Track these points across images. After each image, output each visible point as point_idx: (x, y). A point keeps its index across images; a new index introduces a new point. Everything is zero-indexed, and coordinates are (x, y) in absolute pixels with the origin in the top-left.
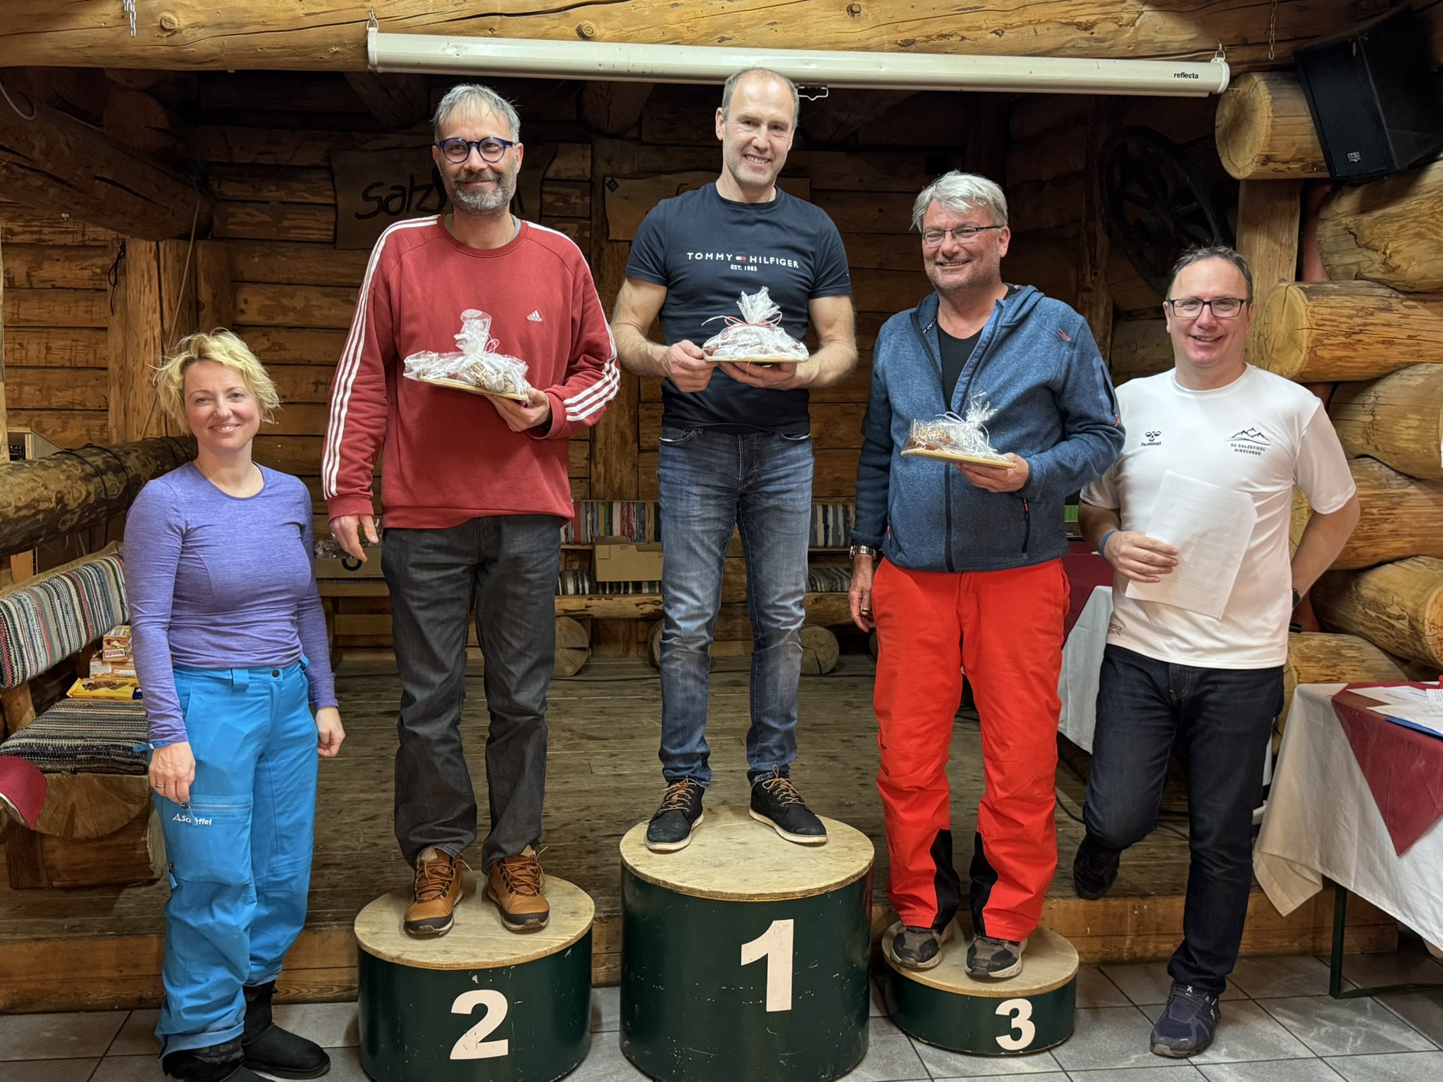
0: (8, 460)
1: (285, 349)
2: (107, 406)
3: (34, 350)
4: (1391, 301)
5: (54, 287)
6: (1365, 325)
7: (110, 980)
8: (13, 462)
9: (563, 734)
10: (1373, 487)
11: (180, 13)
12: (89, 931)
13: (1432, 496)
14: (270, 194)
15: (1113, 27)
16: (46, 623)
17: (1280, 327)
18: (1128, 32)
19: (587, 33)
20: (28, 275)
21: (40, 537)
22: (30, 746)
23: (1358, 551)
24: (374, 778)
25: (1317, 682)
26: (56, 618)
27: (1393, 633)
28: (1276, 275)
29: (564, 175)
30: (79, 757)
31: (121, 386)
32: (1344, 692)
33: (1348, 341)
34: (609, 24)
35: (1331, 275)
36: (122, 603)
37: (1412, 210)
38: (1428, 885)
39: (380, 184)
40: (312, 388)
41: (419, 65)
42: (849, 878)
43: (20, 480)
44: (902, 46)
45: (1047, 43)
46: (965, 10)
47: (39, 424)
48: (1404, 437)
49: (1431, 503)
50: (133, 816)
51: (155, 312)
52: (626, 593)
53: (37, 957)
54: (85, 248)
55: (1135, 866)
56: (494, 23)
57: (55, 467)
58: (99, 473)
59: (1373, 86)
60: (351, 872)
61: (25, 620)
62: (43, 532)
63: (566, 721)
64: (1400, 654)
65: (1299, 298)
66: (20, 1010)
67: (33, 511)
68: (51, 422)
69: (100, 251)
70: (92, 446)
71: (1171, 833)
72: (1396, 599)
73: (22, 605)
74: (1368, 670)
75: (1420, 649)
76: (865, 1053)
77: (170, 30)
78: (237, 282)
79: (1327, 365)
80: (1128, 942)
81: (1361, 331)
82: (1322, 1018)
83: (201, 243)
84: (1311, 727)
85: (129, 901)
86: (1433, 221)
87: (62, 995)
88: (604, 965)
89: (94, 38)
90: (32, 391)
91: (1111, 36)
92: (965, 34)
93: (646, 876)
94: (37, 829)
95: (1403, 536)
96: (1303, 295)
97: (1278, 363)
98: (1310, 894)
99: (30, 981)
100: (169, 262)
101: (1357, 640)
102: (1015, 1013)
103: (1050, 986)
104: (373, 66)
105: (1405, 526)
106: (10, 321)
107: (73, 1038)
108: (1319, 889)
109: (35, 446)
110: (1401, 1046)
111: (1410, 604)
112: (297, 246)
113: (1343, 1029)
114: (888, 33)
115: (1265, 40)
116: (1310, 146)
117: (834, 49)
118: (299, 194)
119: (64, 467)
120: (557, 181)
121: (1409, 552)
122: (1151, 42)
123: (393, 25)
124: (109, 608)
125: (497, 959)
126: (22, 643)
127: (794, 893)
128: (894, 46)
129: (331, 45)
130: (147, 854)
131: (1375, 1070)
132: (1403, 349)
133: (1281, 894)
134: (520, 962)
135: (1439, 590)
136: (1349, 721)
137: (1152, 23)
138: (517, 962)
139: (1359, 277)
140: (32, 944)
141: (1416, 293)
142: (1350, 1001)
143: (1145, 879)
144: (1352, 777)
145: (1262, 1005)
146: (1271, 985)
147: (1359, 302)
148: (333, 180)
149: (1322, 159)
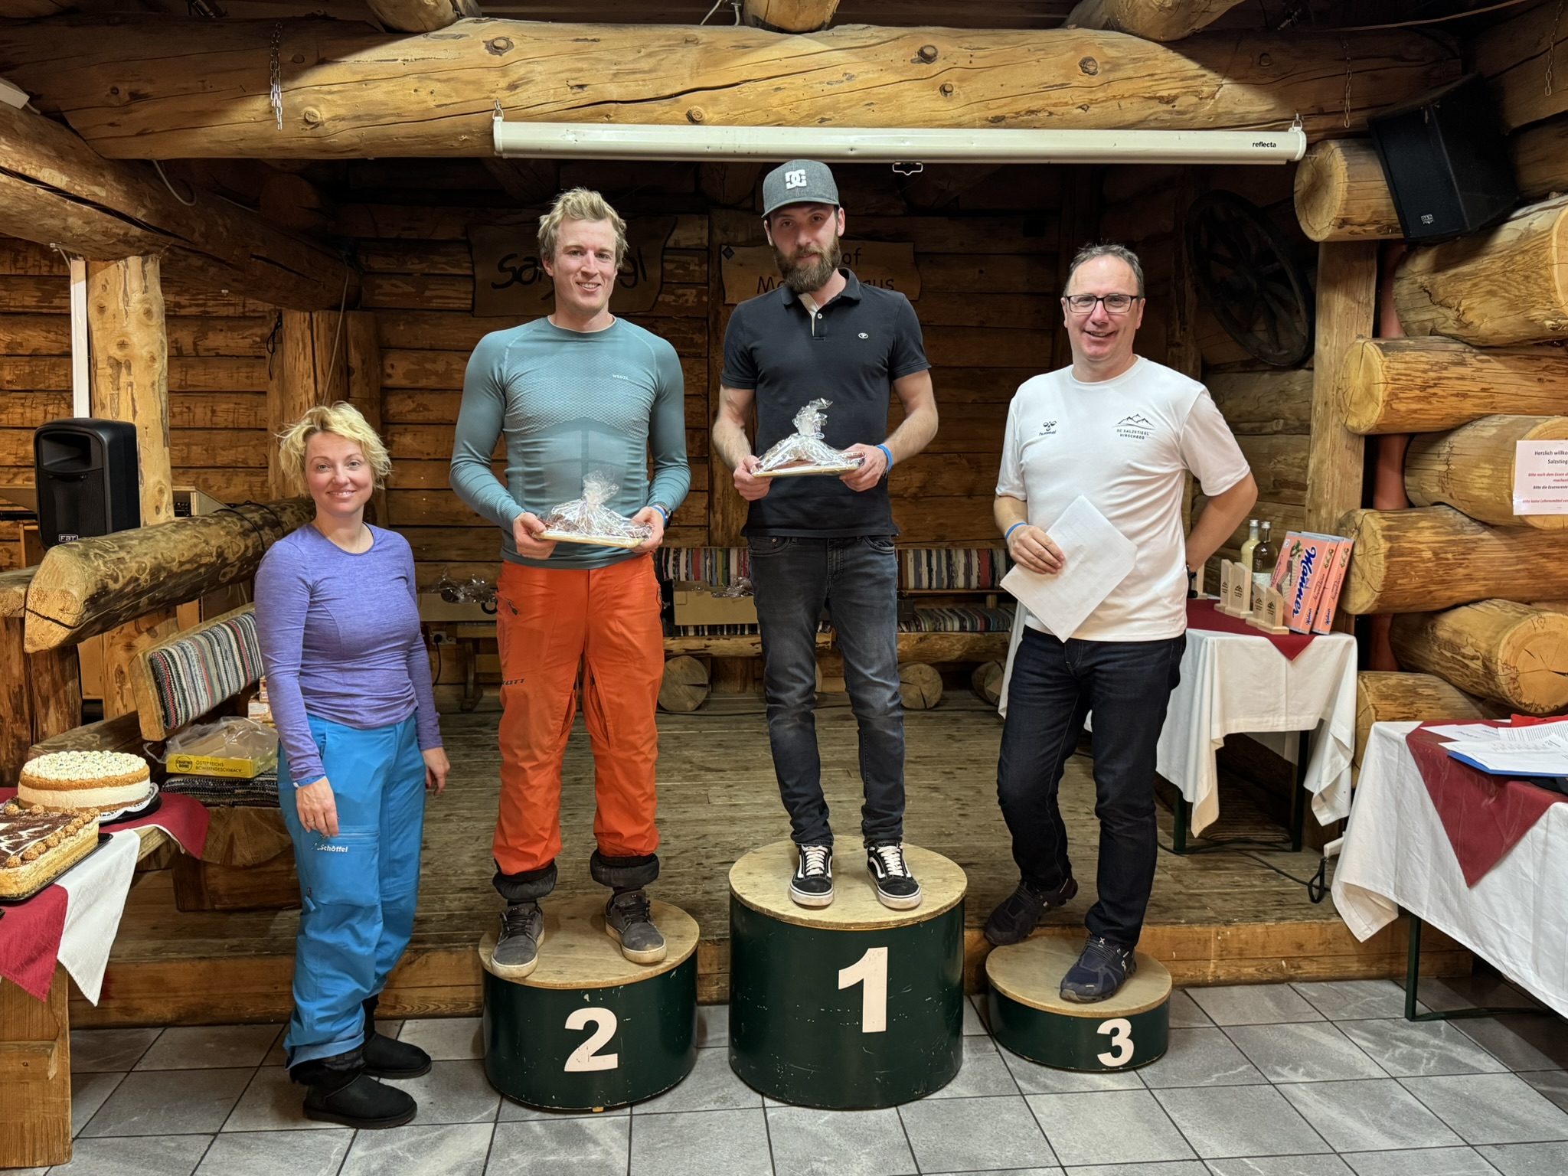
0: (174, 517)
1: (428, 410)
2: (267, 463)
3: (201, 414)
4: (1464, 355)
5: (218, 355)
6: (1439, 378)
7: (267, 996)
8: (179, 519)
9: (684, 766)
10: (1448, 534)
11: (322, 108)
12: (247, 950)
13: (1505, 542)
14: (413, 267)
15: (1194, 100)
16: (207, 669)
17: (1357, 381)
18: (1208, 104)
19: (696, 117)
20: (195, 344)
21: (203, 589)
23: (1434, 594)
25: (1393, 719)
26: (216, 664)
27: (1468, 673)
28: (1354, 332)
30: (237, 791)
32: (1418, 730)
33: (1423, 394)
34: (717, 109)
35: (1407, 332)
37: (1485, 269)
38: (1496, 915)
39: (516, 255)
41: (541, 151)
42: (941, 909)
43: (183, 537)
44: (992, 122)
45: (1131, 117)
46: (1052, 87)
47: (205, 481)
48: (1477, 485)
49: (1504, 548)
51: (309, 377)
52: (742, 633)
53: (200, 975)
54: (245, 319)
55: (1220, 894)
56: (610, 110)
57: (216, 524)
58: (256, 528)
59: (1445, 151)
61: (187, 666)
62: (205, 584)
63: (686, 753)
64: (1474, 691)
65: (1375, 354)
66: (185, 1023)
67: (195, 565)
68: (216, 479)
69: (259, 322)
70: (251, 503)
71: (1255, 862)
72: (1470, 640)
73: (185, 653)
74: (1443, 708)
75: (1494, 688)
76: (958, 1071)
77: (312, 123)
78: (383, 348)
79: (1402, 417)
80: (1212, 965)
81: (1435, 385)
82: (1397, 1039)
83: (350, 313)
84: (1386, 762)
85: (284, 921)
86: (1504, 279)
87: (223, 1009)
88: (717, 984)
89: (245, 132)
90: (199, 451)
91: (1191, 109)
92: (1052, 109)
93: (751, 904)
94: (198, 857)
95: (1477, 580)
96: (1380, 351)
97: (1355, 415)
98: (1386, 921)
99: (194, 996)
100: (322, 332)
101: (1433, 679)
102: (1115, 1032)
103: (1147, 1006)
104: (499, 152)
105: (1480, 571)
106: (180, 386)
108: (1395, 916)
109: (200, 504)
110: (1473, 1068)
111: (1483, 645)
112: (438, 314)
113: (1417, 1050)
114: (979, 110)
115: (1340, 109)
116: (1385, 209)
117: (927, 126)
118: (440, 266)
119: (224, 523)
120: (678, 250)
121: (1484, 595)
122: (1231, 113)
123: (516, 115)
125: (606, 979)
126: (185, 687)
127: (888, 922)
128: (985, 122)
129: (462, 133)
131: (1447, 1091)
132: (1478, 401)
133: (1359, 921)
134: (628, 982)
135: (1512, 631)
136: (1422, 758)
137: (1232, 95)
138: (625, 982)
139: (1433, 332)
140: (196, 963)
141: (1489, 347)
142: (1424, 1024)
143: (1229, 906)
144: (1425, 812)
145: (1339, 1027)
146: (1349, 1008)
147: (1434, 357)
148: (470, 253)
149: (1397, 221)
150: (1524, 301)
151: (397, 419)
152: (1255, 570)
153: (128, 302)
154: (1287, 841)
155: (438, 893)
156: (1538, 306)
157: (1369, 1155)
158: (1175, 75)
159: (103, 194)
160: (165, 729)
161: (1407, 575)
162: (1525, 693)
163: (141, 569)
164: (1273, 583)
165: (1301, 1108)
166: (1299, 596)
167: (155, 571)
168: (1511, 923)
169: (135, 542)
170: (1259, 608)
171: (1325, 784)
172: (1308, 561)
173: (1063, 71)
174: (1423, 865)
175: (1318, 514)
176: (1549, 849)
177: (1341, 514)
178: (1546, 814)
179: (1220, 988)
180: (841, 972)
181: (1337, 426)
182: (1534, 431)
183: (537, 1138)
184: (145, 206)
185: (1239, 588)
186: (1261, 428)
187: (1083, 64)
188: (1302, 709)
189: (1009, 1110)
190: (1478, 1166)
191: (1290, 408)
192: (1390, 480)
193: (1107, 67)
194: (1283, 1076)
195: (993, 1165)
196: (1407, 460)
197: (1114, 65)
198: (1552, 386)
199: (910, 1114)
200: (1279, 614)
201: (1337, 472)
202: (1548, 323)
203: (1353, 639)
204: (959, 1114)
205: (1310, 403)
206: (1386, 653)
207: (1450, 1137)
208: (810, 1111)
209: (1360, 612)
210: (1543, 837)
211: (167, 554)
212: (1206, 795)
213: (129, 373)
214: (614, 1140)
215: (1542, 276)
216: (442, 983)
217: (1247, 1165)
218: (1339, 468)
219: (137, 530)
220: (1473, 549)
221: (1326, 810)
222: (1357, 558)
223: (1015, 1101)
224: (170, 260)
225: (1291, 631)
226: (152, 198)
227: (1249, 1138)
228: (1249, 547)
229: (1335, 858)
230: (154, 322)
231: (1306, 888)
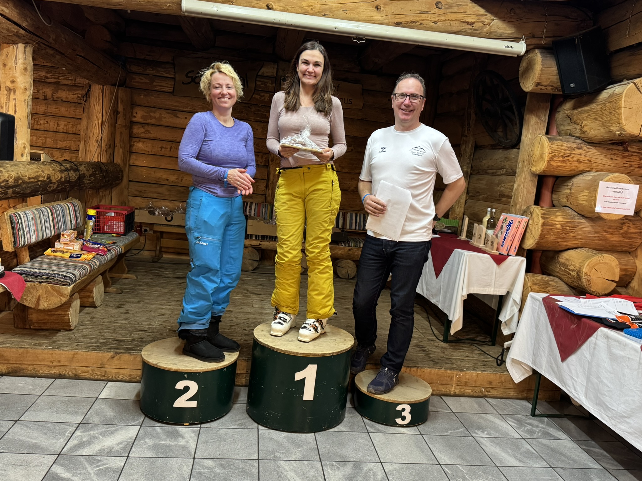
0: (29, 160)
1: (150, 133)
2: (79, 149)
3: (52, 125)
4: (582, 145)
5: (62, 101)
6: (571, 154)
7: (48, 366)
8: (32, 161)
9: (244, 291)
10: (568, 218)
12: (41, 346)
13: (591, 224)
14: (149, 72)
15: (481, 25)
16: (36, 224)
17: (537, 152)
18: (487, 28)
19: (270, 7)
20: (52, 95)
21: (39, 191)
22: (24, 271)
23: (559, 243)
24: (166, 301)
25: (538, 292)
26: (41, 223)
27: (570, 277)
28: (538, 132)
29: (265, 74)
30: (43, 277)
31: (85, 141)
32: (547, 297)
33: (563, 159)
34: (280, 4)
35: (559, 134)
36: (71, 221)
37: (593, 109)
38: (572, 374)
39: (193, 71)
40: (160, 149)
41: (201, 14)
42: (342, 351)
43: (32, 168)
44: (396, 24)
45: (455, 29)
46: (422, 12)
47: (52, 154)
48: (582, 199)
49: (590, 227)
50: (63, 302)
51: (100, 113)
53: (20, 354)
54: (74, 87)
55: (460, 359)
57: (49, 165)
58: (67, 170)
59: (582, 57)
60: (150, 334)
61: (27, 221)
62: (41, 189)
63: (246, 286)
64: (572, 286)
65: (546, 141)
66: (11, 375)
67: (36, 180)
68: (57, 154)
69: (81, 88)
70: (67, 160)
71: (476, 348)
72: (573, 263)
73: (26, 215)
74: (559, 291)
75: (580, 283)
76: (342, 420)
78: (133, 105)
79: (554, 168)
80: (453, 388)
81: (569, 156)
82: (526, 423)
83: (120, 88)
84: (533, 310)
86: (601, 113)
87: (29, 370)
88: (245, 378)
91: (480, 28)
92: (422, 22)
93: (261, 342)
94: (24, 304)
95: (578, 239)
96: (548, 140)
97: (535, 166)
98: (527, 375)
99: (16, 364)
100: (107, 94)
101: (556, 279)
102: (404, 410)
103: (418, 400)
104: (184, 12)
105: (579, 235)
106: (44, 113)
107: (30, 387)
108: (531, 373)
109: (45, 158)
110: (556, 437)
111: (578, 265)
112: (158, 93)
113: (534, 428)
114: (391, 19)
115: (541, 36)
116: (556, 80)
117: (369, 23)
118: (161, 72)
119: (53, 165)
120: (263, 76)
121: (580, 245)
122: (496, 32)
124: (65, 222)
125: (195, 369)
126: (25, 230)
127: (318, 354)
128: (393, 24)
129: (167, 3)
130: (69, 319)
131: (545, 445)
132: (585, 165)
133: (516, 374)
134: (205, 371)
135: (590, 260)
136: (548, 308)
137: (497, 25)
138: (203, 371)
139: (570, 135)
140: (18, 349)
141: (592, 143)
142: (538, 418)
143: (463, 364)
144: (547, 330)
145: (503, 417)
146: (508, 409)
147: (569, 144)
148: (174, 68)
149: (560, 86)
150: (609, 123)
151: (136, 136)
152: (487, 228)
153: (17, 63)
154: (489, 342)
155: (130, 331)
156: (614, 125)
157: (510, 468)
158: (474, 13)
159: (7, 11)
160: (14, 247)
161: (549, 234)
162: (593, 286)
163: (10, 177)
164: (494, 234)
165: (484, 447)
166: (504, 239)
167: (17, 179)
168: (578, 377)
169: (8, 165)
170: (487, 244)
171: (507, 318)
172: (509, 225)
173: (428, 6)
174: (544, 352)
175: (516, 207)
176: (596, 347)
177: (525, 208)
178: (596, 332)
179: (456, 398)
180: (296, 373)
181: (527, 171)
182: (607, 178)
183: (158, 434)
184: (27, 21)
185: (480, 235)
186: (496, 173)
187: (437, 4)
188: (501, 286)
189: (362, 438)
190: (554, 476)
191: (509, 164)
192: (546, 195)
193: (447, 6)
194: (478, 434)
195: (352, 460)
196: (554, 188)
197: (450, 6)
198: (616, 162)
199: (319, 437)
200: (495, 246)
201: (525, 190)
202: (617, 133)
203: (525, 259)
204: (340, 438)
205: (517, 162)
206: (538, 266)
207: (544, 464)
208: (278, 432)
209: (529, 248)
210: (594, 342)
211: (23, 173)
212: (458, 318)
213: (15, 94)
214: (191, 437)
215: (617, 113)
216: (126, 367)
217: (459, 468)
218: (526, 189)
219: (11, 161)
220: (577, 226)
221: (507, 329)
222: (530, 226)
223: (365, 435)
224: (38, 48)
225: (499, 254)
226: (31, 19)
227: (462, 458)
228: (486, 219)
229: (508, 349)
230: (27, 73)
231: (495, 360)
